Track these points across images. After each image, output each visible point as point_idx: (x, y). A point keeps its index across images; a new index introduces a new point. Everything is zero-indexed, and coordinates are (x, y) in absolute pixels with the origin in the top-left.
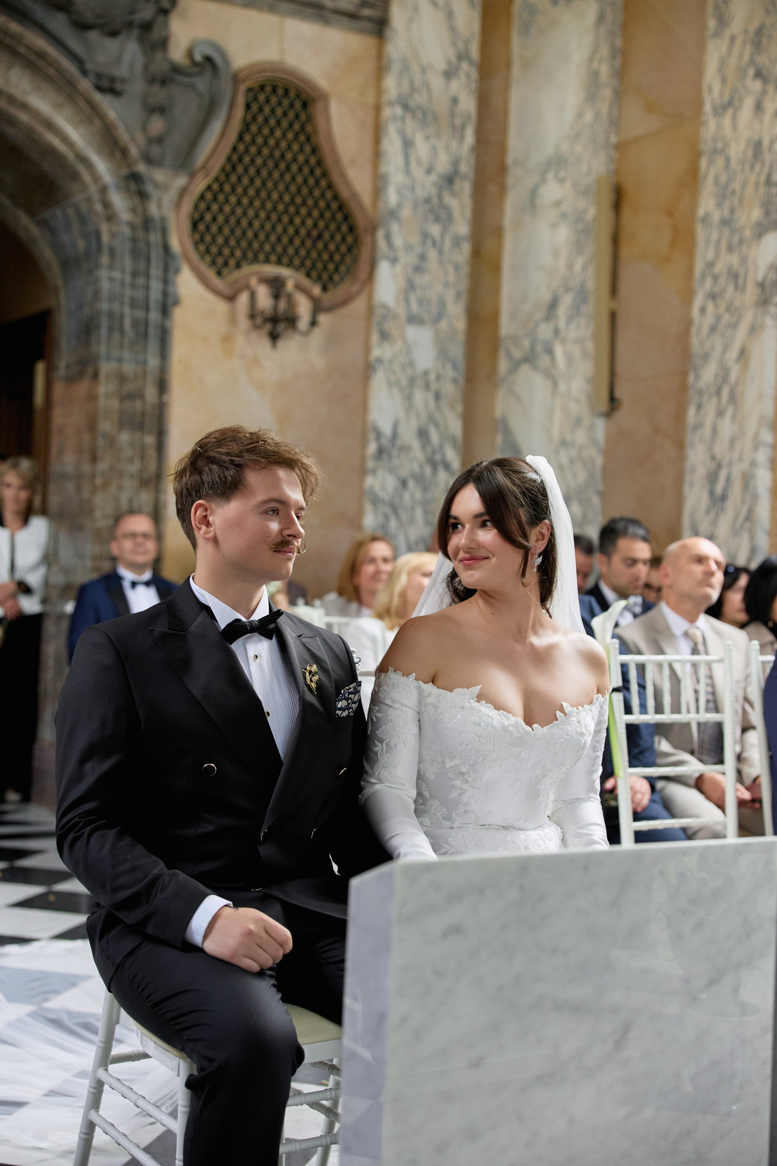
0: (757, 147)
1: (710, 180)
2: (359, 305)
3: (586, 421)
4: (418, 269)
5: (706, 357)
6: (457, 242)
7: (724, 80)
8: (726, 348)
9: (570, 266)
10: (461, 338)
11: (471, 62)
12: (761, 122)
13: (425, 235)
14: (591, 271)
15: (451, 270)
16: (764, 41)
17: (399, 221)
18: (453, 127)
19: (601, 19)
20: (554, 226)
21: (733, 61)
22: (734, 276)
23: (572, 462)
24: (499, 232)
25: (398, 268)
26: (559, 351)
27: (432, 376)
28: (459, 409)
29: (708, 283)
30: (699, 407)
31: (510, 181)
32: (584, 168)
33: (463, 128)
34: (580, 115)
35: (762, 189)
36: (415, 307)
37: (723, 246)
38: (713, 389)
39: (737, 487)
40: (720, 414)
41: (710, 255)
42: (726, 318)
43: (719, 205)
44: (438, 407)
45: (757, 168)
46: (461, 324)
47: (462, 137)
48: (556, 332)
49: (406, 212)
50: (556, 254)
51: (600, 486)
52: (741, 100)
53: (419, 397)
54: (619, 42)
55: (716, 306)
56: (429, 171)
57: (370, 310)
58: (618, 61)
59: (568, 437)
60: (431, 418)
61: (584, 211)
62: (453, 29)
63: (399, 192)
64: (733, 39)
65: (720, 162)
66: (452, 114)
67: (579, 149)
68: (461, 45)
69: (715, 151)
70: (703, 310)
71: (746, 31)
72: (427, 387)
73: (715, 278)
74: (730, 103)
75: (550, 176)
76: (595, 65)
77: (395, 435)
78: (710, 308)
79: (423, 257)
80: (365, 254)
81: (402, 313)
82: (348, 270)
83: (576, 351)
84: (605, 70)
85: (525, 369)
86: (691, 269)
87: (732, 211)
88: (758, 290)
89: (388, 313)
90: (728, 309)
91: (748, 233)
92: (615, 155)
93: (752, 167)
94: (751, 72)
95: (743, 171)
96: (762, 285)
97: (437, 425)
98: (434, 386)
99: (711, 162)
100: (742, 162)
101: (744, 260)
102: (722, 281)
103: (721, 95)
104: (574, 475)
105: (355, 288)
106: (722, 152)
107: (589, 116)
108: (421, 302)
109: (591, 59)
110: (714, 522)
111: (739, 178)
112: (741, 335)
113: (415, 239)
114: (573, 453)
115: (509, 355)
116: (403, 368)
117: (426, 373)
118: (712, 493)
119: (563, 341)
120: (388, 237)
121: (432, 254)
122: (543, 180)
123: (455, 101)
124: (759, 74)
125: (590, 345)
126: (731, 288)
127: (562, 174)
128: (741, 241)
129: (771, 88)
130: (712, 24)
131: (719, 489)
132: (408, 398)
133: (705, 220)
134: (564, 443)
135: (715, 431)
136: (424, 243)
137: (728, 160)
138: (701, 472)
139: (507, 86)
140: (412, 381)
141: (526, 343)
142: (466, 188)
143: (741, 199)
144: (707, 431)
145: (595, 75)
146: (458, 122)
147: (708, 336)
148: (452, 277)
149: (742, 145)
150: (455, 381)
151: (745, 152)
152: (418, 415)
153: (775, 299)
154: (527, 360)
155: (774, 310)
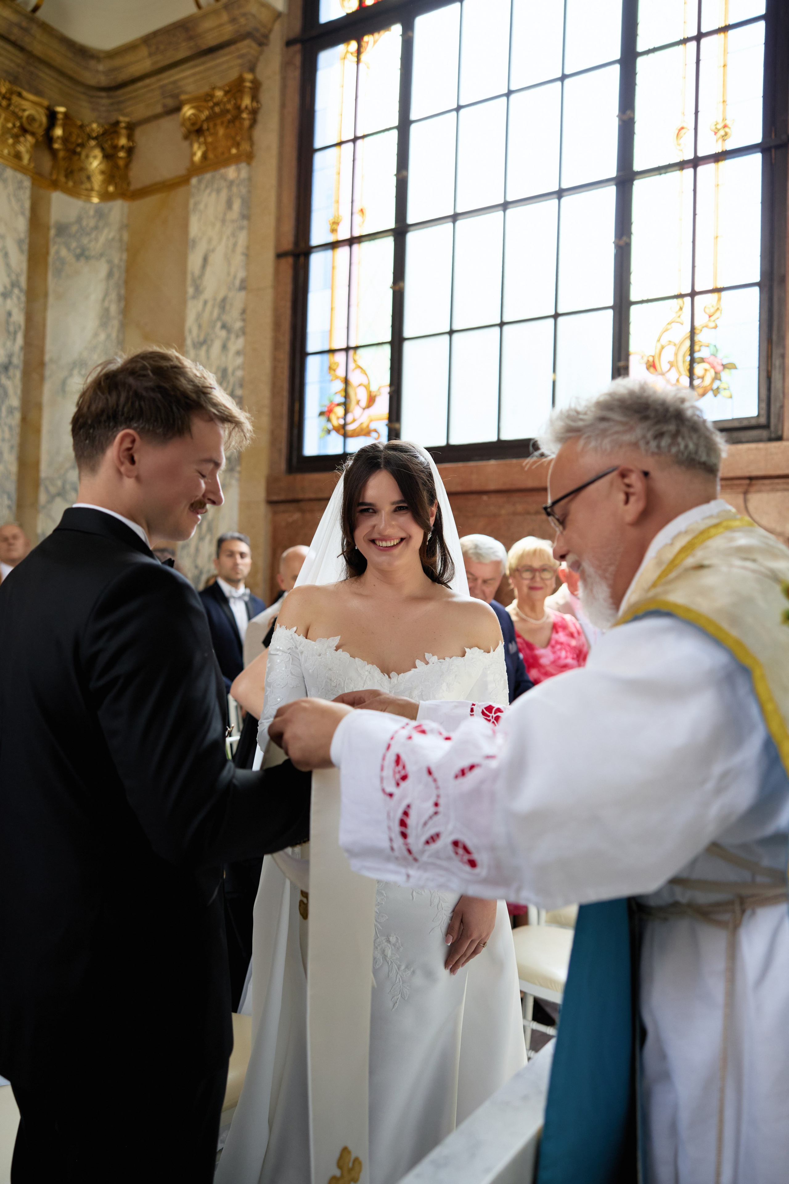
0: (224, 372)
6: (11, 411)
7: (200, 327)
10: (14, 477)
11: (21, 290)
12: (226, 356)
15: (6, 429)
16: (227, 307)
18: (8, 332)
19: (110, 275)
21: (206, 315)
24: (39, 406)
31: (47, 373)
33: (15, 333)
34: (96, 335)
46: (14, 468)
47: (15, 339)
52: (212, 341)
54: (123, 292)
58: (122, 304)
62: (8, 265)
64: (205, 303)
66: (8, 323)
68: (14, 277)
71: (215, 299)
74: (204, 342)
75: (75, 372)
76: (106, 304)
84: (114, 309)
85: (59, 500)
94: (219, 324)
103: (198, 336)
107: (102, 337)
109: (103, 300)
115: (47, 490)
122: (71, 375)
123: (9, 314)
124: (224, 326)
127: (83, 372)
129: (233, 336)
130: (191, 290)
135: (197, 550)
139: (45, 309)
141: (59, 483)
142: (18, 374)
145: (107, 310)
146: (12, 329)
148: (7, 435)
150: (9, 507)
153: (238, 468)
154: (59, 494)
155: (236, 475)
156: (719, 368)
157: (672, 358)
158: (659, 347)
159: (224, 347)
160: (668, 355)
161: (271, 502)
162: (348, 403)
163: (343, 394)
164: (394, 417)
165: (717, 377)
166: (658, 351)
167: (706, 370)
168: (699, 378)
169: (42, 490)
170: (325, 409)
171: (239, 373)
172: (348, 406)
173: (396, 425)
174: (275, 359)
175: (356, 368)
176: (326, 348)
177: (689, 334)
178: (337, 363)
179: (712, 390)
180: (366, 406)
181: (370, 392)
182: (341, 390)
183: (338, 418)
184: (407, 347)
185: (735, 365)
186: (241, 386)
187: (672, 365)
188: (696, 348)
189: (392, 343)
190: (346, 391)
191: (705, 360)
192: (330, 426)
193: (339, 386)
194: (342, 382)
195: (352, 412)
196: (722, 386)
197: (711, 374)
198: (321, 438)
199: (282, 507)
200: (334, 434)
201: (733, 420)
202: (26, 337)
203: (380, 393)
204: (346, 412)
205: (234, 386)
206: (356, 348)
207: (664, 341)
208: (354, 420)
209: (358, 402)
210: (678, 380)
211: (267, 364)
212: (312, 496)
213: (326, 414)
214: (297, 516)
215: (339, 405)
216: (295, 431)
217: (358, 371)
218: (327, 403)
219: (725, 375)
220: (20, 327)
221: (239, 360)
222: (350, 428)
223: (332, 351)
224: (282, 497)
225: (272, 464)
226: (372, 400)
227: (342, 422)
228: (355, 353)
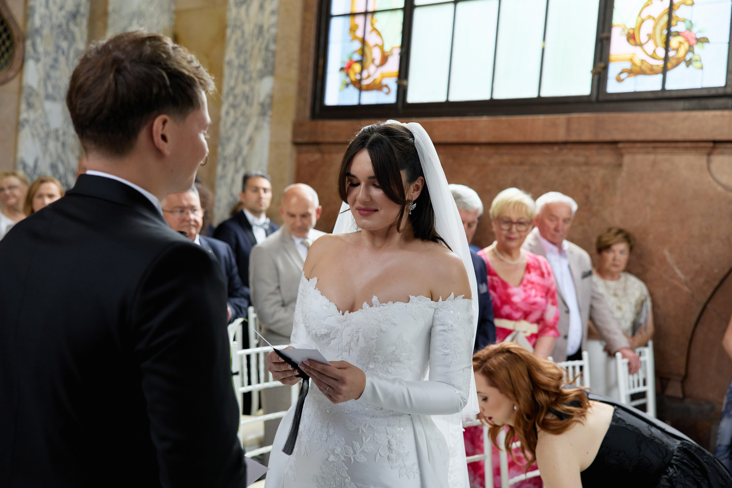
0: (261, 29)
1: (232, 41)
2: (13, 85)
4: (53, 67)
5: (229, 139)
6: (78, 53)
8: (241, 135)
12: (263, 15)
13: (58, 48)
17: (41, 36)
22: (246, 97)
25: (40, 65)
27: (61, 133)
29: (231, 99)
30: (224, 166)
31: (110, 21)
32: (155, 21)
35: (263, 53)
36: (50, 90)
37: (240, 80)
38: (232, 158)
40: (237, 171)
41: (232, 83)
42: (241, 120)
43: (238, 56)
44: (64, 152)
45: (261, 40)
49: (46, 31)
53: (52, 145)
55: (235, 112)
56: (61, 8)
57: (21, 89)
60: (59, 158)
63: (42, 18)
65: (239, 33)
67: (152, 9)
69: (235, 27)
70: (227, 113)
72: (57, 138)
73: (235, 97)
75: (134, 22)
77: (36, 166)
78: (232, 112)
79: (56, 60)
80: (18, 53)
81: (42, 92)
82: (6, 63)
86: (220, 89)
87: (246, 61)
88: (260, 107)
89: (32, 92)
90: (242, 115)
91: (254, 75)
92: (174, 17)
93: (257, 39)
95: (252, 40)
96: (262, 105)
97: (63, 162)
98: (61, 139)
99: (233, 32)
100: (252, 36)
101: (252, 89)
102: (239, 99)
105: (11, 74)
106: (239, 27)
108: (54, 87)
111: (250, 44)
112: (250, 130)
113: (51, 48)
116: (42, 126)
117: (57, 131)
120: (34, 45)
121: (62, 59)
122: (130, 24)
126: (244, 103)
128: (251, 79)
132: (45, 145)
133: (230, 63)
136: (57, 52)
137: (243, 33)
140: (48, 135)
142: (84, 22)
143: (251, 55)
144: (229, 180)
147: (230, 128)
149: (252, 26)
151: (253, 30)
152: (51, 155)
153: (270, 113)
155: (268, 119)
156: (693, 41)
157: (650, 31)
158: (640, 20)
159: (262, 7)
160: (647, 28)
161: (296, 144)
162: (364, 61)
163: (360, 52)
164: (403, 75)
165: (691, 49)
166: (638, 24)
167: (681, 43)
168: (674, 49)
170: (345, 66)
171: (273, 31)
172: (364, 63)
173: (404, 83)
174: (304, 20)
175: (372, 30)
176: (348, 11)
177: (667, 11)
178: (357, 25)
179: (685, 60)
180: (380, 64)
181: (384, 52)
182: (360, 49)
183: (356, 74)
184: (418, 13)
185: (707, 39)
186: (275, 42)
187: (650, 37)
188: (673, 22)
189: (404, 9)
190: (363, 50)
191: (680, 34)
192: (348, 80)
193: (357, 45)
194: (361, 42)
195: (367, 68)
196: (696, 57)
197: (686, 46)
198: (341, 90)
199: (305, 148)
200: (351, 88)
201: (702, 89)
203: (392, 53)
204: (363, 69)
205: (267, 41)
206: (374, 12)
207: (644, 15)
208: (369, 76)
209: (373, 61)
210: (654, 51)
211: (298, 24)
212: (330, 140)
213: (346, 69)
214: (317, 156)
215: (357, 62)
216: (319, 84)
217: (374, 34)
218: (347, 60)
219: (697, 48)
221: (274, 19)
222: (365, 83)
223: (353, 15)
224: (306, 139)
225: (299, 111)
226: (385, 59)
227: (358, 77)
228: (372, 17)
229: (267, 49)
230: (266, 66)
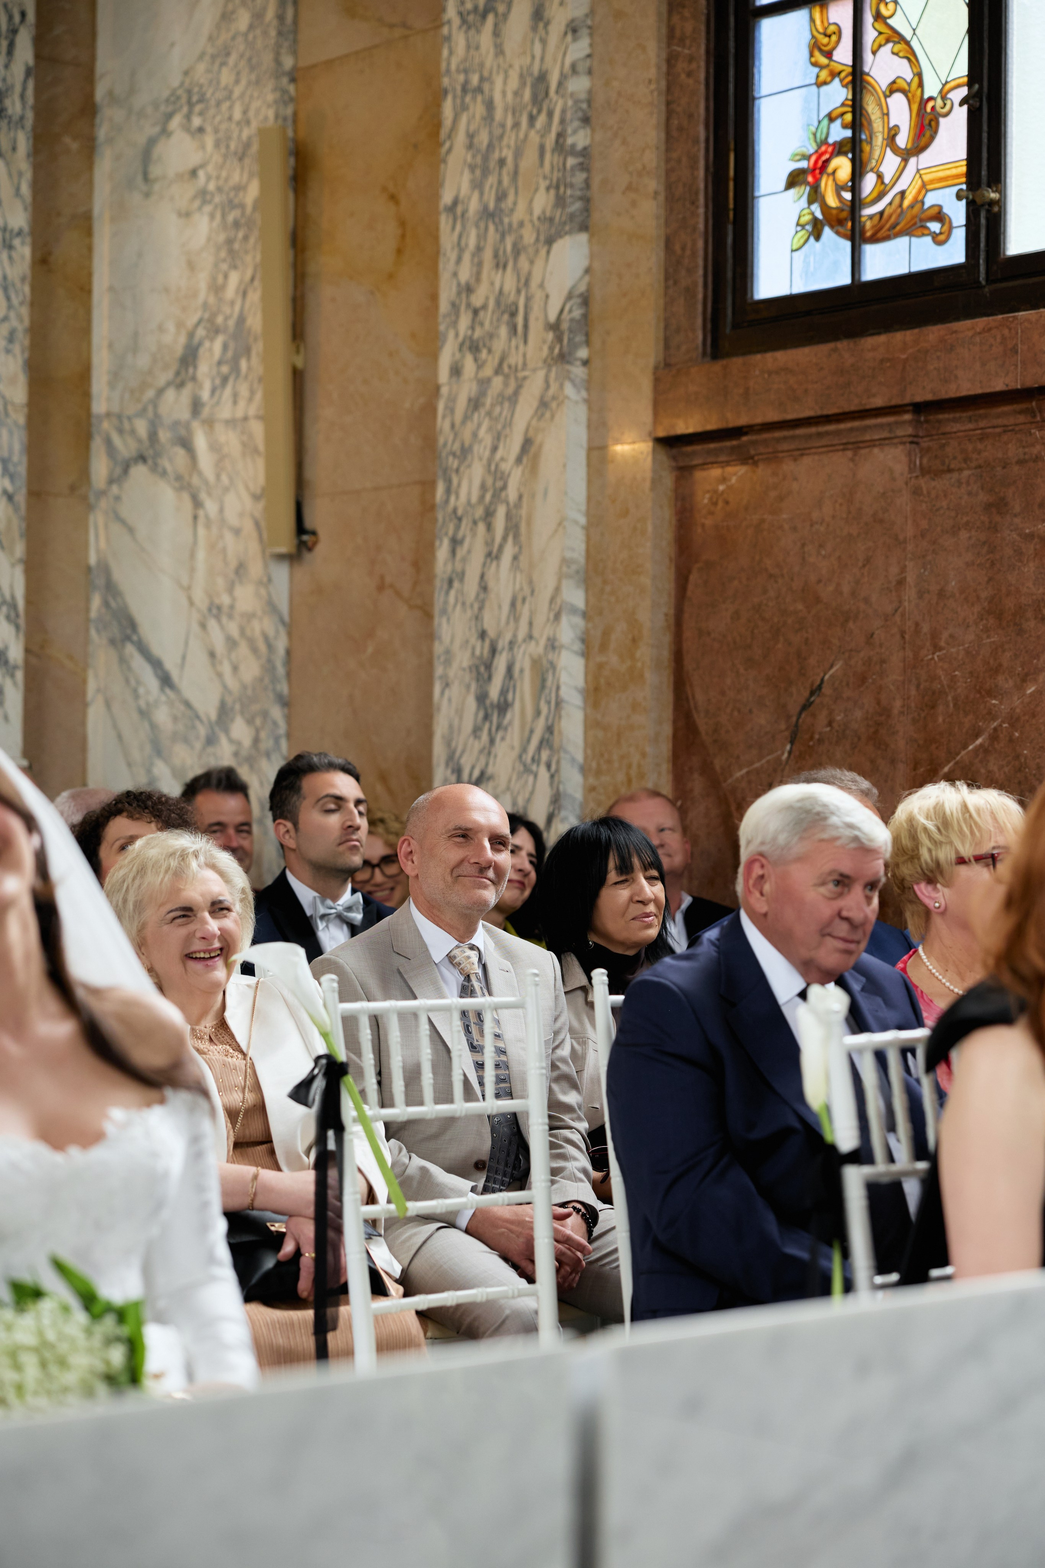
0: (539, 83)
1: (461, 138)
3: (256, 569)
5: (465, 452)
8: (498, 438)
9: (217, 289)
10: (18, 416)
12: (543, 42)
14: (254, 296)
20: (186, 215)
22: (507, 310)
23: (232, 643)
24: (84, 223)
26: (200, 442)
28: (20, 549)
29: (464, 321)
30: (455, 543)
31: (102, 133)
32: (237, 115)
34: (225, 17)
35: (549, 160)
37: (488, 255)
38: (479, 512)
39: (525, 686)
40: (492, 556)
41: (465, 274)
42: (496, 385)
43: (478, 186)
45: (541, 121)
46: (17, 392)
47: (11, 52)
48: (196, 406)
50: (191, 266)
51: (284, 688)
55: (480, 366)
59: (225, 600)
61: (240, 188)
65: (477, 108)
67: (226, 77)
69: (465, 89)
70: (456, 371)
73: (476, 312)
74: (489, 7)
75: (176, 122)
78: (468, 366)
83: (231, 440)
85: (139, 471)
86: (434, 297)
87: (501, 197)
88: (550, 336)
90: (498, 371)
91: (528, 236)
92: (292, 88)
93: (532, 119)
95: (516, 125)
96: (555, 327)
99: (459, 108)
100: (515, 111)
101: (523, 282)
102: (487, 317)
104: (235, 669)
106: (479, 90)
107: (243, 20)
110: (488, 750)
111: (510, 139)
112: (522, 415)
114: (233, 628)
115: (109, 449)
118: (481, 698)
119: (210, 423)
122: (165, 132)
125: (257, 429)
126: (503, 331)
127: (197, 121)
128: (517, 251)
131: (494, 692)
133: (454, 209)
134: (215, 610)
135: (484, 588)
137: (490, 105)
138: (463, 659)
141: (142, 427)
143: (515, 176)
147: (466, 418)
149: (514, 83)
150: (9, 497)
151: (516, 94)
153: (583, 353)
154: (142, 458)
155: (579, 371)
159: (538, 16)
161: (665, 442)
162: (862, 143)
163: (849, 117)
164: (983, 169)
169: (97, 445)
170: (804, 164)
171: (579, 85)
172: (862, 151)
173: (992, 194)
174: (671, 36)
175: (884, 37)
178: (832, 28)
180: (913, 145)
181: (924, 102)
182: (846, 105)
183: (839, 188)
186: (586, 120)
190: (856, 106)
192: (817, 213)
193: (839, 94)
194: (847, 82)
195: (874, 166)
198: (798, 249)
200: (827, 232)
202: (39, 41)
203: (947, 102)
204: (858, 169)
205: (562, 121)
208: (881, 190)
209: (891, 137)
212: (773, 416)
213: (807, 177)
214: (737, 474)
215: (839, 149)
216: (729, 236)
217: (888, 49)
218: (811, 148)
220: (23, 15)
221: (579, 48)
222: (869, 213)
224: (696, 424)
225: (670, 333)
226: (926, 127)
227: (848, 197)
229: (560, 145)
230: (560, 202)
